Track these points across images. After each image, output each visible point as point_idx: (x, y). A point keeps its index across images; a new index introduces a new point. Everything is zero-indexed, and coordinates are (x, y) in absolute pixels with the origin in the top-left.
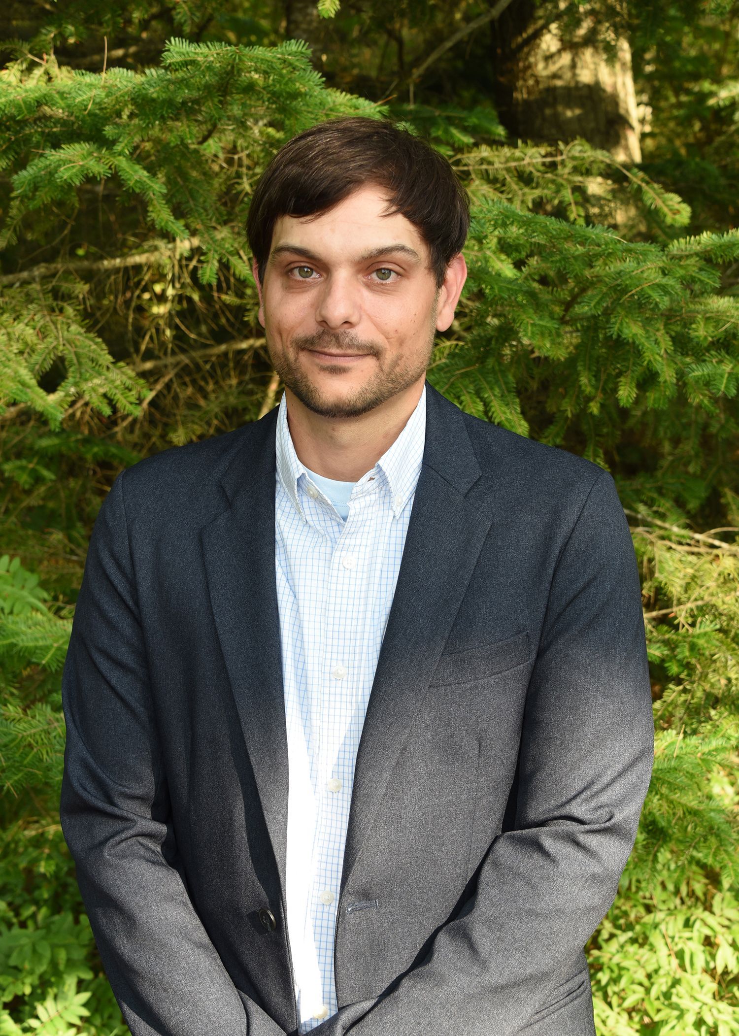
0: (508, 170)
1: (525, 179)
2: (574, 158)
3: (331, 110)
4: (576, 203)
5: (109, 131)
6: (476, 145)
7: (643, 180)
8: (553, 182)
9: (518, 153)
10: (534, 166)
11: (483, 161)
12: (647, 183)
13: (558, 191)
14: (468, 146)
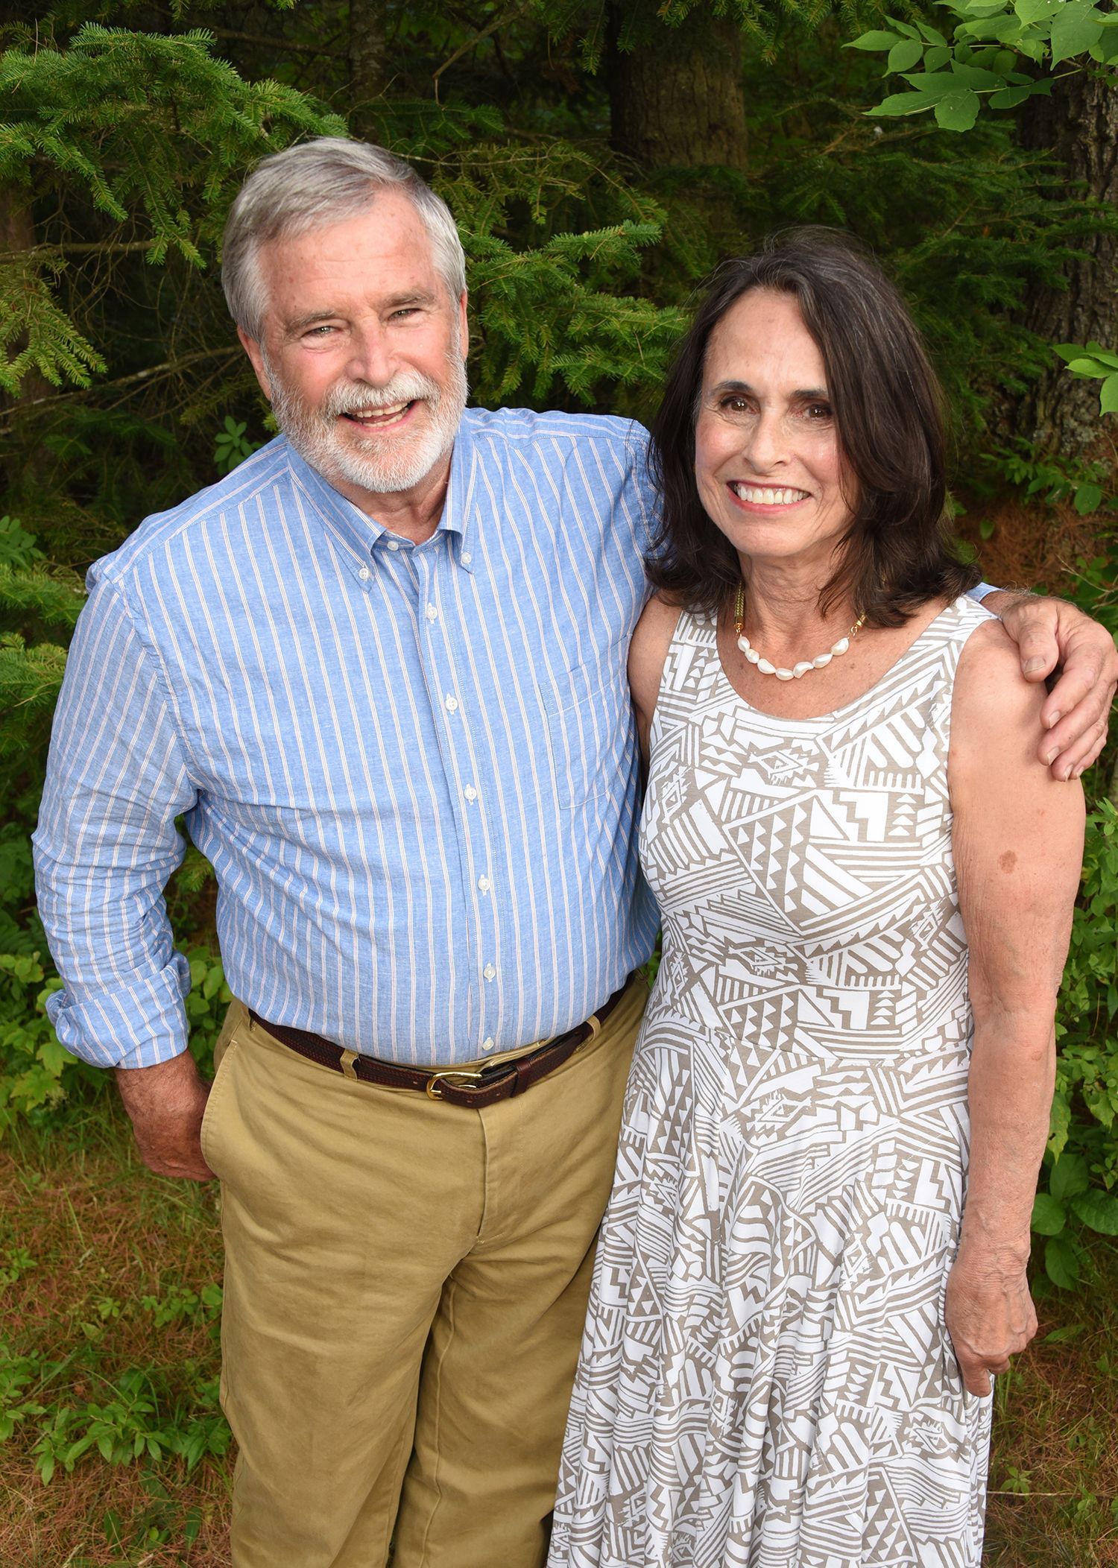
0: (495, 169)
1: (508, 177)
2: (553, 159)
3: (260, 99)
4: (541, 203)
5: (44, 111)
6: (474, 143)
7: (620, 183)
8: (529, 181)
9: (505, 151)
10: (518, 163)
11: (476, 158)
12: (626, 187)
13: (529, 189)
14: (465, 141)
